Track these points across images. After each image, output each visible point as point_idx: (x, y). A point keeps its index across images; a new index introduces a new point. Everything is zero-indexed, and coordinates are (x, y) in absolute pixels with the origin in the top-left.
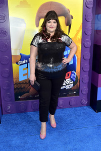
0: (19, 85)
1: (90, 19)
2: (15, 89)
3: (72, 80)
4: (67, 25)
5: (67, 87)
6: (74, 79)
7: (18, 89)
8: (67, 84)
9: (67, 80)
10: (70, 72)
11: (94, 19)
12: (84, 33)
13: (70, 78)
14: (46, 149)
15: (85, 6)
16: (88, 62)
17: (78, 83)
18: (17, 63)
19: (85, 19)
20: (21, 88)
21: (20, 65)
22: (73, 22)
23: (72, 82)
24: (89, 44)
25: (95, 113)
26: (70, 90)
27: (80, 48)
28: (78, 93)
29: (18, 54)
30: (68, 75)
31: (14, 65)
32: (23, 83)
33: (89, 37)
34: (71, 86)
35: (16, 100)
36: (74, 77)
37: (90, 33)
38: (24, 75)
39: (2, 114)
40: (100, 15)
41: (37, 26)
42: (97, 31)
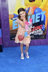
0: (13, 32)
2: (10, 34)
3: (42, 30)
5: (40, 34)
6: (44, 29)
7: (12, 34)
8: (39, 32)
9: (39, 30)
10: (41, 25)
13: (41, 28)
17: (46, 32)
18: (12, 19)
20: (14, 33)
21: (14, 20)
23: (42, 31)
26: (41, 35)
28: (45, 38)
29: (12, 14)
30: (40, 27)
31: (10, 20)
32: (15, 31)
34: (42, 33)
35: (11, 40)
36: (44, 28)
38: (16, 26)
39: (3, 47)
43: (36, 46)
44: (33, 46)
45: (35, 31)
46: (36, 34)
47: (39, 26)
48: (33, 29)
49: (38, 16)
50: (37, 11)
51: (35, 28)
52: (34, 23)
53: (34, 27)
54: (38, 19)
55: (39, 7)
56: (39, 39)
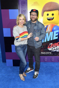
5: (57, 51)
8: (57, 49)
9: (57, 47)
14: (43, 83)
43: (53, 63)
44: (51, 63)
45: (53, 48)
46: (54, 51)
47: (58, 43)
48: (51, 46)
49: (56, 33)
50: (55, 28)
51: (53, 45)
52: (51, 39)
53: (51, 44)
54: (56, 36)
55: (57, 25)
56: (57, 56)
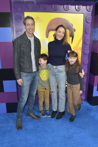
1: (89, 32)
4: (71, 36)
11: (92, 32)
12: (84, 43)
15: (86, 21)
16: (86, 66)
19: (85, 32)
22: (75, 34)
24: (88, 52)
25: (91, 106)
27: (81, 55)
33: (88, 46)
37: (88, 43)
40: (97, 29)
41: (47, 37)
42: (94, 42)
